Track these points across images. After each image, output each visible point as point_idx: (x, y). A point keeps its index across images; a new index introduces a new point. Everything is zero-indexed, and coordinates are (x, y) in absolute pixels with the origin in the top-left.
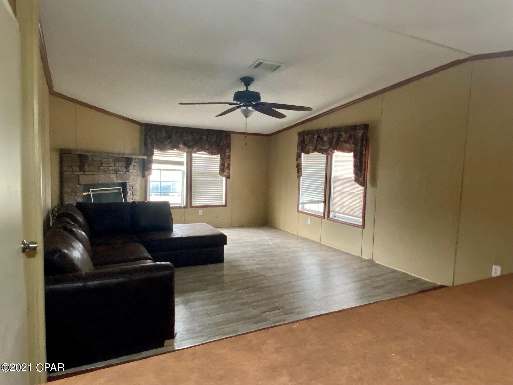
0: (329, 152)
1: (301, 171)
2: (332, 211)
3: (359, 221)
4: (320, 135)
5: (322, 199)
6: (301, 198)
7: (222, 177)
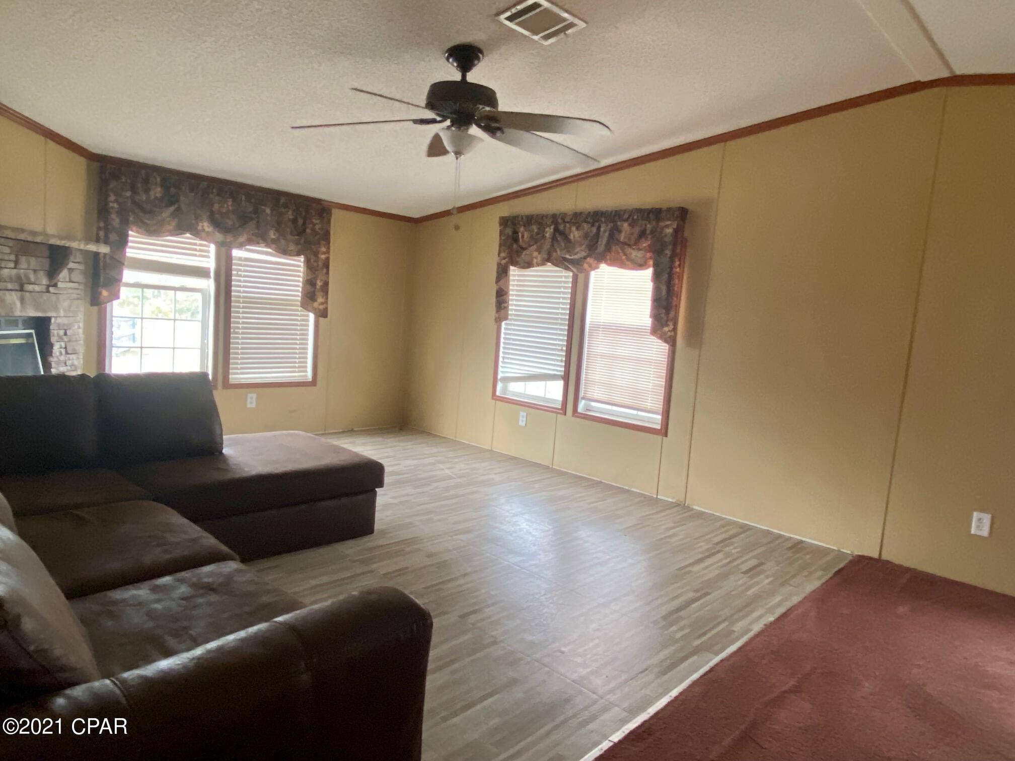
0: (586, 266)
1: (506, 308)
2: (583, 398)
3: (655, 420)
4: (561, 227)
5: (560, 371)
6: (502, 367)
7: (306, 313)
